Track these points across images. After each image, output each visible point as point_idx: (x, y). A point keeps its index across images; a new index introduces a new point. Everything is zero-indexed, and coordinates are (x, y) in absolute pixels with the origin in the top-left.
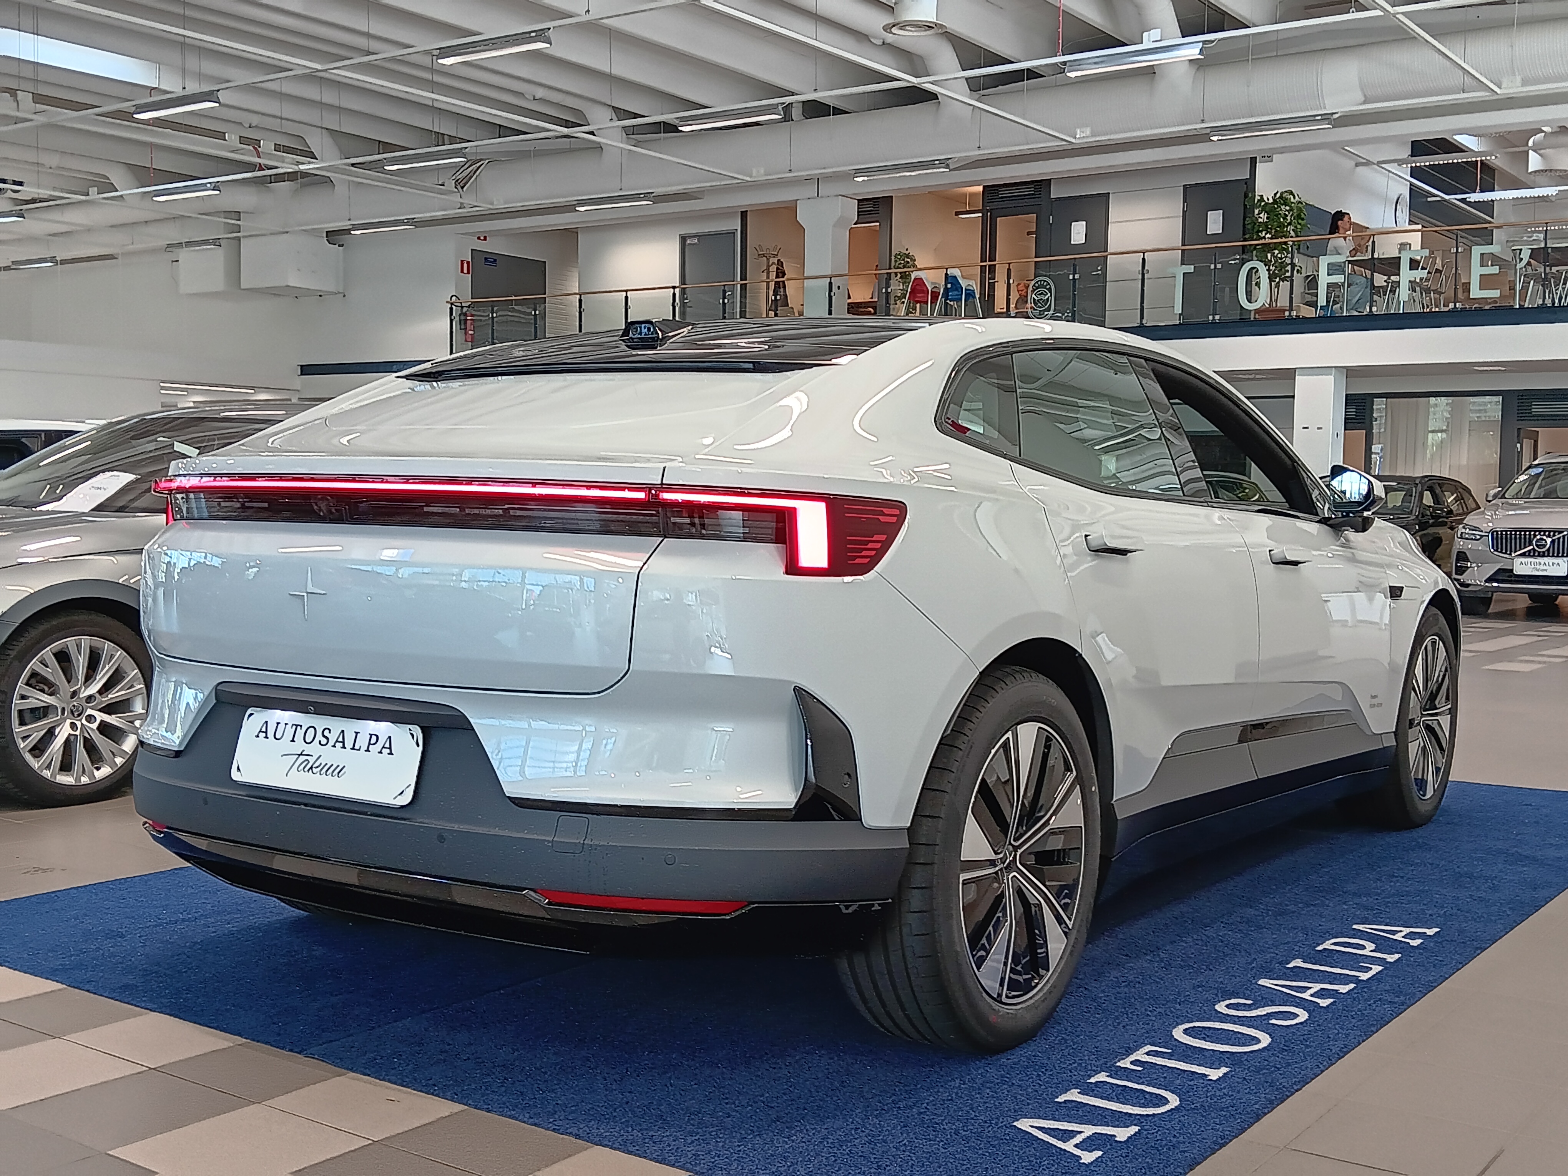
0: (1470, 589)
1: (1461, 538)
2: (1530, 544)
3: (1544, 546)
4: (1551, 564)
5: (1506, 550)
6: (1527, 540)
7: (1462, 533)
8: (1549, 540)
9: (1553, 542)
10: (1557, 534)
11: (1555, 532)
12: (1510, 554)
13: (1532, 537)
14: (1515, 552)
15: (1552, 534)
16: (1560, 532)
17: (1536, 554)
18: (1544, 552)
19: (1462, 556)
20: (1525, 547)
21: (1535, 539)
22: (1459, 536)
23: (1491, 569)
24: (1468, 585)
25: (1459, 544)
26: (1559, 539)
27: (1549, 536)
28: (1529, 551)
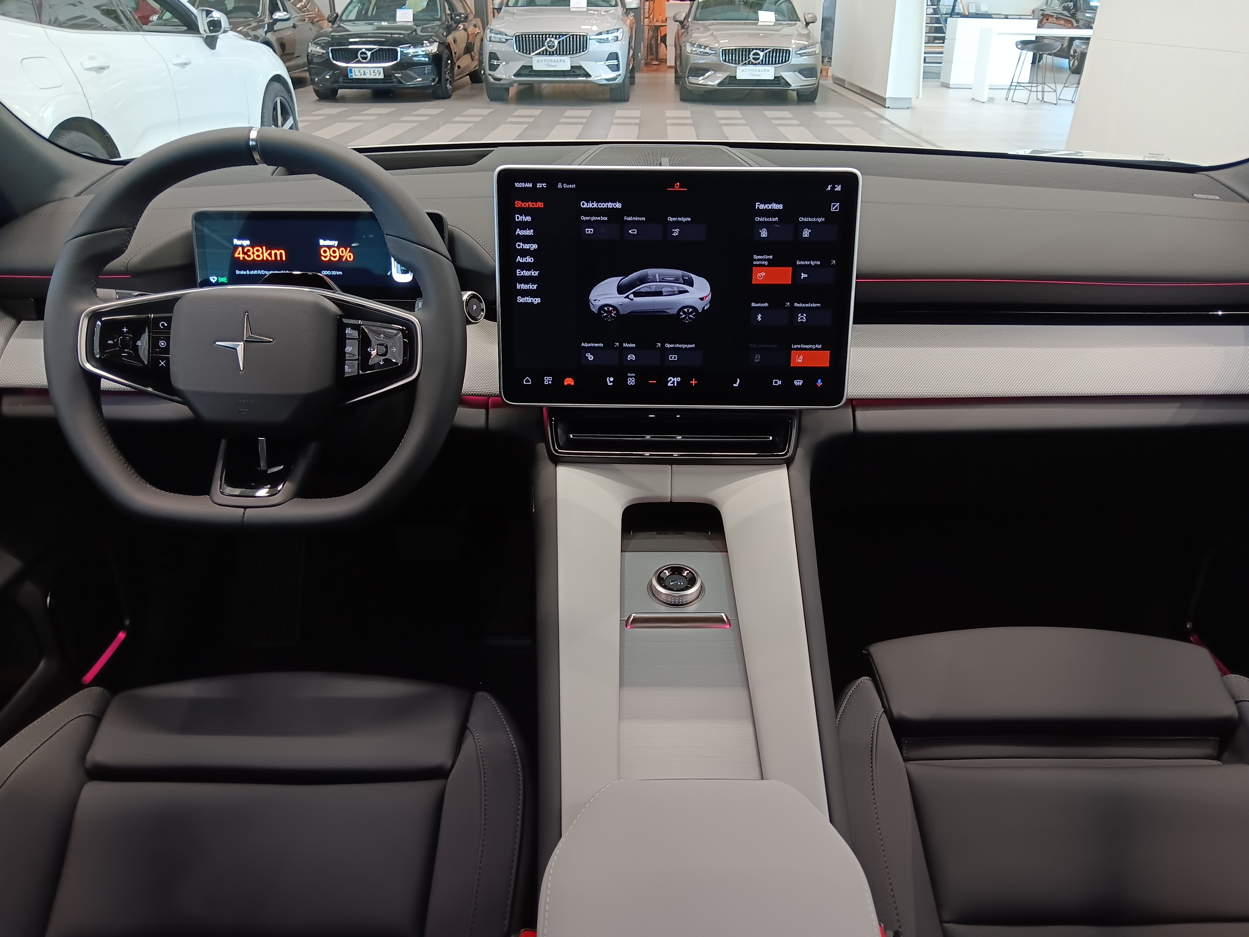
0: (501, 82)
1: (490, 41)
2: (543, 46)
3: (554, 46)
4: (559, 61)
5: (526, 52)
6: (541, 41)
7: (490, 37)
8: (556, 42)
9: (559, 42)
10: (561, 36)
11: (560, 35)
12: (529, 54)
13: (544, 39)
14: (533, 52)
15: (558, 36)
16: (563, 35)
17: (548, 53)
18: (553, 52)
19: (493, 56)
20: (540, 48)
21: (546, 41)
22: (489, 40)
23: (516, 66)
24: (500, 80)
25: (489, 47)
26: (563, 40)
27: (556, 38)
28: (543, 51)
